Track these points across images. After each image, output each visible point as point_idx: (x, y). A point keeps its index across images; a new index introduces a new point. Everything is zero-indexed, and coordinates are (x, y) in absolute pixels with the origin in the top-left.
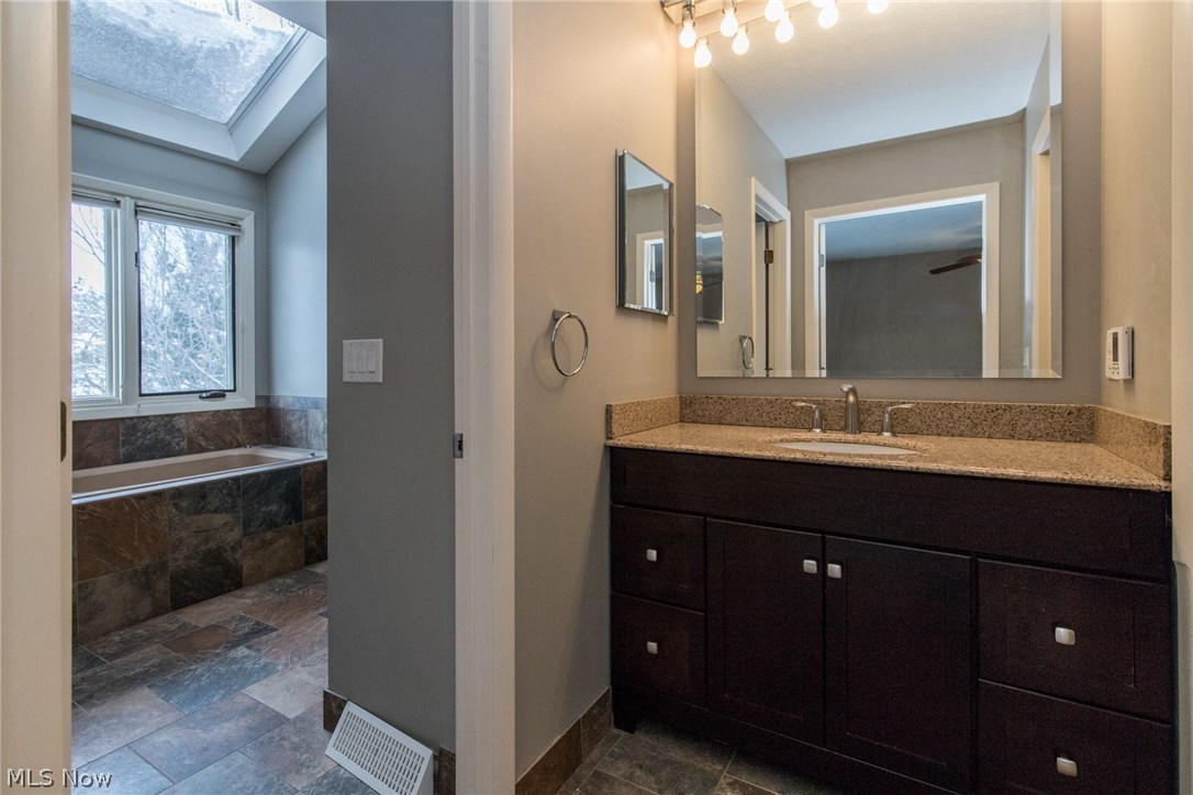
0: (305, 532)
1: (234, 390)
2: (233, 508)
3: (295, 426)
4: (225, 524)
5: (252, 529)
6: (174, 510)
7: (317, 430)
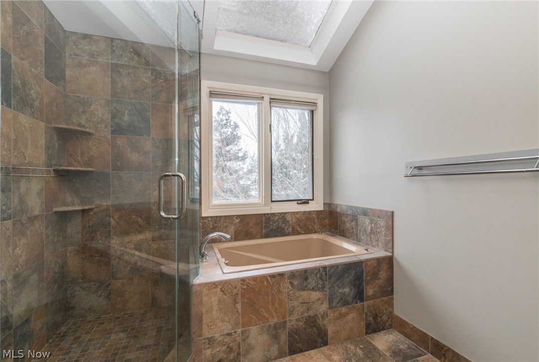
0: (365, 310)
1: (313, 200)
2: (323, 287)
3: (348, 225)
4: (319, 299)
5: (334, 304)
6: (290, 286)
7: (365, 231)
